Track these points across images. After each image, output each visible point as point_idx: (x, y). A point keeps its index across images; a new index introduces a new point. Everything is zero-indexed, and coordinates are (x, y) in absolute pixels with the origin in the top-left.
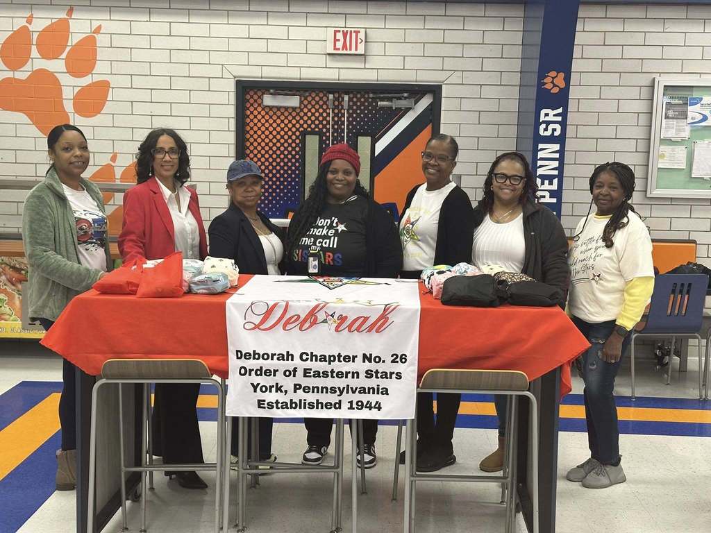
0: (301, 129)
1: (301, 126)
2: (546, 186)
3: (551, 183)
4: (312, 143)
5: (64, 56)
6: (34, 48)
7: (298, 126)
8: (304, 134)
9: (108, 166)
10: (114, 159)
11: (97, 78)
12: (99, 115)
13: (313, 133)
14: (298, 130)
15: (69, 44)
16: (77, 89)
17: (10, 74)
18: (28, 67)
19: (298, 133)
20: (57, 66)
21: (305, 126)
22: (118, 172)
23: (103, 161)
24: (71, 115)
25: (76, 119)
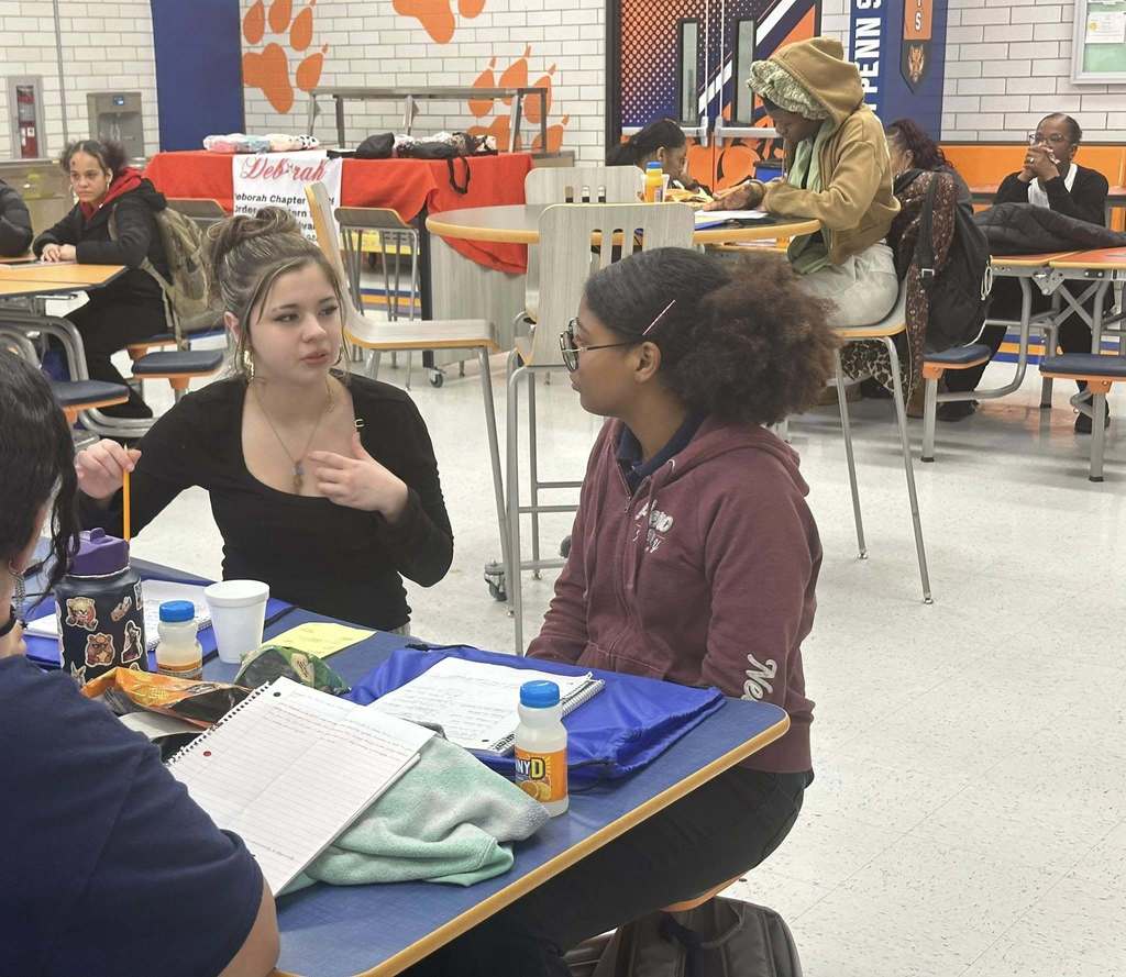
0: (678, 16)
1: (678, 12)
2: (866, 72)
3: (871, 69)
4: (690, 31)
7: (674, 13)
8: (681, 22)
9: (488, 71)
10: (493, 64)
12: (480, 15)
13: (690, 20)
14: (674, 17)
19: (674, 22)
21: (682, 12)
22: (497, 78)
23: (484, 66)
24: (456, 17)
25: (461, 21)
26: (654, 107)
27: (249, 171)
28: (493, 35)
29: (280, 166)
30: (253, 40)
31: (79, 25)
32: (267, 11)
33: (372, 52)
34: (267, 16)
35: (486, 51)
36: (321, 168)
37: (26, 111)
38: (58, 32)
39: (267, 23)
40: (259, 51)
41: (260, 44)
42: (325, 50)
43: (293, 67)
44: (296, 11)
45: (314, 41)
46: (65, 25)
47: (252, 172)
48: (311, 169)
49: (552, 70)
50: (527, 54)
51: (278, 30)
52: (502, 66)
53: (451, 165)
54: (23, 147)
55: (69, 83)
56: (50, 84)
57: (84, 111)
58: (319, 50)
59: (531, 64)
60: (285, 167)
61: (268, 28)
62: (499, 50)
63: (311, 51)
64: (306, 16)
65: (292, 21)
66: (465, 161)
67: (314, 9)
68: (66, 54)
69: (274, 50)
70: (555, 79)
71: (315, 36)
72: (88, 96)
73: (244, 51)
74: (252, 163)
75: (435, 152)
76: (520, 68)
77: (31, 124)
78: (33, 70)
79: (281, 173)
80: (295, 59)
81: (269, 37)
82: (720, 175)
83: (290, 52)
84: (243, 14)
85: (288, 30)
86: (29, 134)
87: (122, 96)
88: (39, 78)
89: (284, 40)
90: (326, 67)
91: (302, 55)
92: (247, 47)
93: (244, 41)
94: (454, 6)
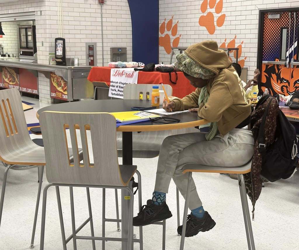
0: (281, 27)
1: (281, 25)
4: (285, 31)
5: (215, 7)
6: (208, 5)
7: (280, 25)
8: (282, 29)
9: (224, 43)
10: (225, 41)
11: (222, 13)
12: (223, 26)
13: (285, 28)
14: (280, 27)
15: (216, 3)
16: (218, 18)
17: (202, 14)
18: (206, 12)
19: (280, 28)
20: (213, 10)
21: (282, 25)
22: (226, 45)
23: (223, 41)
24: (216, 26)
25: (217, 28)
26: (272, 55)
27: (114, 73)
28: (226, 32)
29: (122, 73)
30: (162, 33)
31: (109, 28)
32: (166, 24)
33: (192, 37)
34: (166, 26)
35: (224, 36)
36: (133, 74)
37: (91, 52)
38: (102, 30)
39: (166, 28)
40: (163, 36)
41: (164, 34)
42: (180, 36)
43: (172, 41)
44: (173, 25)
45: (178, 33)
46: (104, 28)
47: (115, 74)
48: (130, 74)
49: (242, 43)
50: (235, 38)
51: (169, 30)
52: (228, 41)
53: (170, 74)
54: (89, 62)
55: (105, 45)
56: (99, 45)
57: (109, 53)
58: (179, 36)
59: (236, 41)
60: (124, 73)
61: (166, 30)
62: (228, 37)
63: (177, 36)
64: (176, 26)
65: (172, 28)
66: (176, 74)
67: (178, 24)
68: (105, 36)
69: (167, 35)
70: (243, 46)
71: (178, 32)
72: (111, 48)
73: (160, 36)
74: (115, 71)
75: (165, 70)
76: (233, 42)
77: (93, 56)
78: (94, 41)
79: (123, 75)
80: (172, 38)
81: (166, 32)
82: (292, 77)
83: (171, 37)
84: (160, 25)
85: (171, 30)
86: (91, 59)
87: (121, 48)
88: (96, 43)
89: (170, 33)
90: (180, 41)
91: (174, 37)
92: (160, 35)
93: (160, 33)
94: (215, 24)
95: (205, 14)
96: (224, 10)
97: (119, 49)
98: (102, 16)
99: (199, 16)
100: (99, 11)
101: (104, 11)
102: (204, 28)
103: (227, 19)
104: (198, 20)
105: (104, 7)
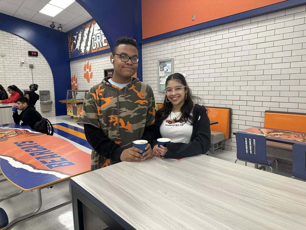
5: (89, 68)
6: (86, 67)
12: (92, 78)
15: (89, 66)
16: (90, 74)
20: (88, 70)
28: (93, 81)
33: (82, 84)
39: (73, 80)
42: (78, 84)
64: (77, 79)
69: (74, 83)
72: (39, 91)
84: (71, 78)
85: (75, 81)
91: (76, 85)
92: (72, 84)
93: (72, 83)
94: (90, 78)
95: (86, 72)
96: (92, 70)
97: (44, 91)
98: (32, 74)
99: (84, 73)
100: (31, 72)
101: (33, 72)
102: (86, 80)
103: (93, 74)
104: (83, 75)
105: (34, 70)
